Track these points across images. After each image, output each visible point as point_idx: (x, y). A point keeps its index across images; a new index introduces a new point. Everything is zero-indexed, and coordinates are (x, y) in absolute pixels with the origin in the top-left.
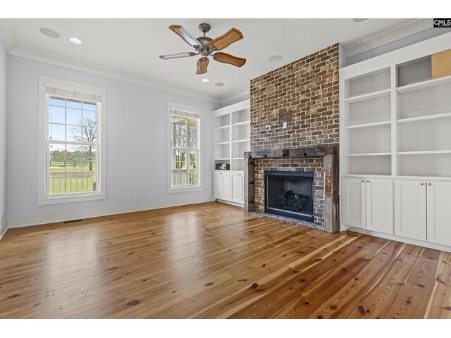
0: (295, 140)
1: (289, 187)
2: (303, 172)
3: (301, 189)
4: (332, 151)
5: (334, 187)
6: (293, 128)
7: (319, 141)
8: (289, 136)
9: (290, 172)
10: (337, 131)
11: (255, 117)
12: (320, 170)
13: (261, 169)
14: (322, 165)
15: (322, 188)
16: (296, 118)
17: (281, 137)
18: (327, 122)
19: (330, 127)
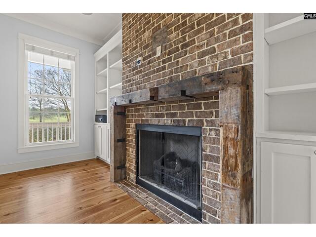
0: (171, 72)
1: (172, 147)
2: (184, 126)
3: (185, 152)
4: (239, 77)
5: (243, 164)
6: (169, 52)
7: (211, 65)
8: (164, 68)
9: (165, 126)
10: (249, 37)
11: (126, 49)
12: (212, 123)
13: (131, 121)
14: (217, 112)
15: (217, 160)
16: (174, 34)
17: (154, 72)
18: (226, 25)
19: (233, 33)
